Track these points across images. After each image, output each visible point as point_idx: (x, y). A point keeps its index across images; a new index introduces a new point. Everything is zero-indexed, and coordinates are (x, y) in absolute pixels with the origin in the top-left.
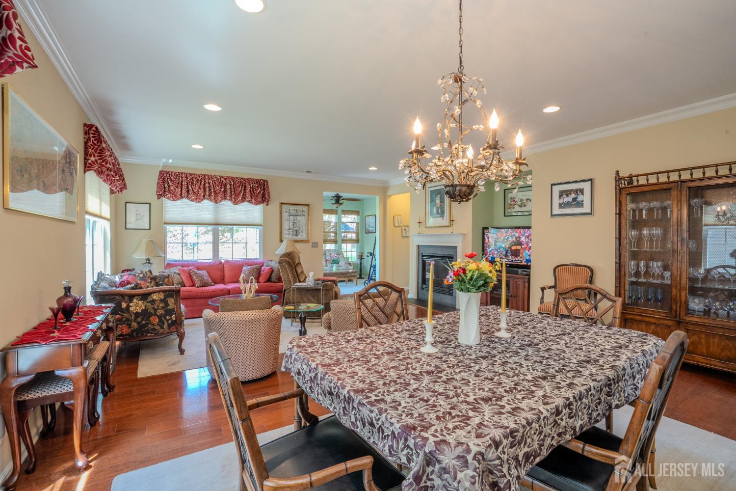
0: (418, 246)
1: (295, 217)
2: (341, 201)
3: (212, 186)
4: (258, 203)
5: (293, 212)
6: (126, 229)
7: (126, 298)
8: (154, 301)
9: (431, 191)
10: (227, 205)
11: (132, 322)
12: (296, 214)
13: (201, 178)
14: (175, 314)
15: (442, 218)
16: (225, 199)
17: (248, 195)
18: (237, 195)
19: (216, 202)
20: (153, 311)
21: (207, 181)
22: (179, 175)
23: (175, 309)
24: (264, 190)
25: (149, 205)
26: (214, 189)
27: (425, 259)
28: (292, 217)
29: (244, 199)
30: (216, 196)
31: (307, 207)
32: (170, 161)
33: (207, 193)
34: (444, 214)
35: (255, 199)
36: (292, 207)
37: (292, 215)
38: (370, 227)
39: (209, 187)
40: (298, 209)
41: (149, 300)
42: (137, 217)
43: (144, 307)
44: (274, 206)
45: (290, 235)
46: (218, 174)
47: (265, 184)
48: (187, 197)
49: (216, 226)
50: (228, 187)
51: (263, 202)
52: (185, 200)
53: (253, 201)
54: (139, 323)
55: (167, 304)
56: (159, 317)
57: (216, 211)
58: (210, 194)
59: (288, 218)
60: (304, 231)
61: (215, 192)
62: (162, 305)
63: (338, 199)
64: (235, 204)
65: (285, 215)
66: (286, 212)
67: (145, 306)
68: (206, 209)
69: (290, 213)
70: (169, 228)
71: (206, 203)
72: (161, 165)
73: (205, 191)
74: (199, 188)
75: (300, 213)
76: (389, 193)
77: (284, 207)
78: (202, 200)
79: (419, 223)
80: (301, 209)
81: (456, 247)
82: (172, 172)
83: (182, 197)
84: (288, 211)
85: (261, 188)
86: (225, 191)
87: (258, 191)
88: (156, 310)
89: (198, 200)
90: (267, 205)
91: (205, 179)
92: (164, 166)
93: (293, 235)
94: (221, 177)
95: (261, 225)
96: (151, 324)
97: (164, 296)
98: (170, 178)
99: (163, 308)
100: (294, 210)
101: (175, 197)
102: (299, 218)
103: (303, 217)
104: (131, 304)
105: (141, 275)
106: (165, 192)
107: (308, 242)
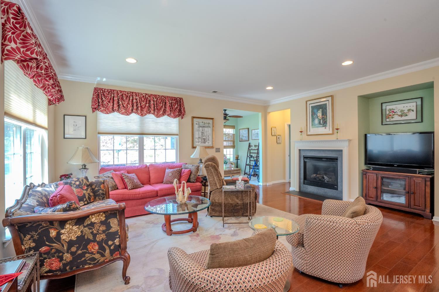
0: (300, 150)
1: (203, 128)
3: (139, 102)
4: (175, 117)
5: (201, 124)
6: (64, 138)
7: (56, 224)
8: (92, 224)
9: (312, 107)
10: (150, 118)
11: (64, 253)
12: (204, 126)
13: (129, 95)
14: (119, 237)
15: (324, 128)
16: (150, 113)
17: (168, 109)
18: (159, 110)
19: (142, 115)
20: (91, 237)
21: (134, 97)
22: (111, 91)
23: (119, 231)
24: (180, 106)
25: (85, 117)
26: (140, 104)
27: (306, 161)
28: (201, 128)
29: (164, 113)
30: (142, 110)
31: (211, 120)
32: (104, 80)
33: (135, 107)
34: (327, 124)
35: (174, 113)
36: (201, 120)
37: (201, 127)
38: (243, 137)
39: (137, 102)
40: (205, 122)
41: (85, 224)
42: (75, 127)
43: (79, 233)
44: (187, 119)
45: (200, 143)
47: (181, 101)
48: (118, 111)
49: (141, 136)
50: (152, 102)
51: (179, 115)
52: (116, 114)
53: (172, 115)
54: (72, 254)
55: (109, 227)
56: (100, 243)
57: (142, 124)
58: (137, 109)
59: (198, 129)
60: (210, 139)
61: (141, 107)
62: (103, 228)
63: (226, 116)
64: (157, 117)
65: (196, 127)
66: (197, 124)
67: (82, 232)
68: (133, 121)
69: (199, 125)
70: (103, 138)
71: (134, 117)
72: (96, 83)
73: (133, 106)
74: (128, 103)
75: (207, 125)
76: (269, 111)
77: (195, 120)
78: (130, 113)
79: (301, 132)
80: (208, 122)
81: (341, 151)
82: (105, 89)
83: (113, 111)
85: (178, 104)
86: (149, 106)
87: (176, 107)
88: (95, 235)
89: (127, 113)
90: (183, 118)
91: (133, 96)
92: (98, 84)
93: (202, 143)
94: (146, 95)
95: (177, 135)
96: (89, 253)
97: (105, 217)
98: (104, 95)
99: (104, 232)
100: (203, 122)
101: (108, 111)
102: (206, 129)
103: (209, 128)
104: (63, 231)
105: (78, 183)
106: (99, 106)
107: (213, 148)
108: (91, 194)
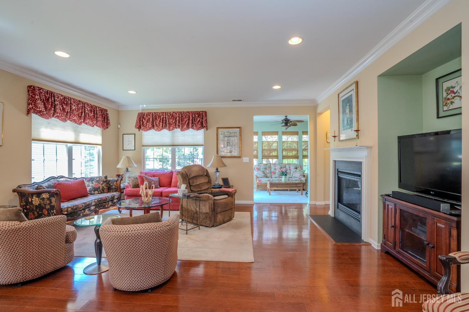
0: (335, 161)
1: (229, 138)
3: (167, 119)
4: (198, 129)
5: (227, 134)
6: (123, 150)
8: (43, 199)
9: (342, 101)
10: (178, 131)
11: (34, 212)
12: (230, 135)
13: (161, 115)
14: (55, 209)
15: (351, 129)
16: (176, 128)
17: (191, 123)
18: (183, 125)
20: (44, 206)
21: (164, 116)
22: (149, 114)
23: (55, 206)
24: (202, 119)
25: (134, 135)
26: (169, 121)
27: (340, 176)
28: (226, 138)
29: (188, 127)
30: (170, 126)
31: (238, 129)
32: (145, 106)
33: (164, 125)
34: (352, 124)
35: (196, 126)
36: (226, 130)
37: (226, 137)
39: (166, 120)
40: (231, 131)
41: (41, 198)
42: (129, 142)
43: (39, 202)
44: (212, 131)
45: (225, 152)
46: (171, 111)
47: (204, 114)
48: (153, 128)
49: (173, 147)
50: (178, 118)
51: (202, 127)
52: (154, 131)
54: (38, 213)
55: (51, 202)
56: (48, 210)
57: (173, 137)
59: (223, 139)
60: (236, 148)
61: (169, 124)
62: (48, 202)
63: (287, 122)
64: (181, 131)
65: (221, 137)
66: (222, 134)
67: (40, 202)
68: (165, 135)
69: (224, 135)
70: (148, 149)
71: (165, 131)
72: (141, 109)
74: (160, 121)
75: (233, 134)
76: (318, 112)
77: (220, 130)
78: (161, 130)
79: (335, 137)
80: (234, 131)
82: (145, 113)
83: (150, 128)
84: (223, 133)
85: (200, 118)
86: (176, 122)
87: (198, 120)
88: (45, 205)
90: (207, 129)
91: (163, 115)
92: (143, 110)
93: (227, 152)
94: (174, 112)
95: (203, 145)
96: (43, 214)
97: (49, 196)
98: (144, 117)
99: (49, 204)
100: (228, 132)
101: (146, 129)
102: (232, 139)
103: (236, 137)
104: (33, 199)
106: (140, 126)
107: (239, 157)
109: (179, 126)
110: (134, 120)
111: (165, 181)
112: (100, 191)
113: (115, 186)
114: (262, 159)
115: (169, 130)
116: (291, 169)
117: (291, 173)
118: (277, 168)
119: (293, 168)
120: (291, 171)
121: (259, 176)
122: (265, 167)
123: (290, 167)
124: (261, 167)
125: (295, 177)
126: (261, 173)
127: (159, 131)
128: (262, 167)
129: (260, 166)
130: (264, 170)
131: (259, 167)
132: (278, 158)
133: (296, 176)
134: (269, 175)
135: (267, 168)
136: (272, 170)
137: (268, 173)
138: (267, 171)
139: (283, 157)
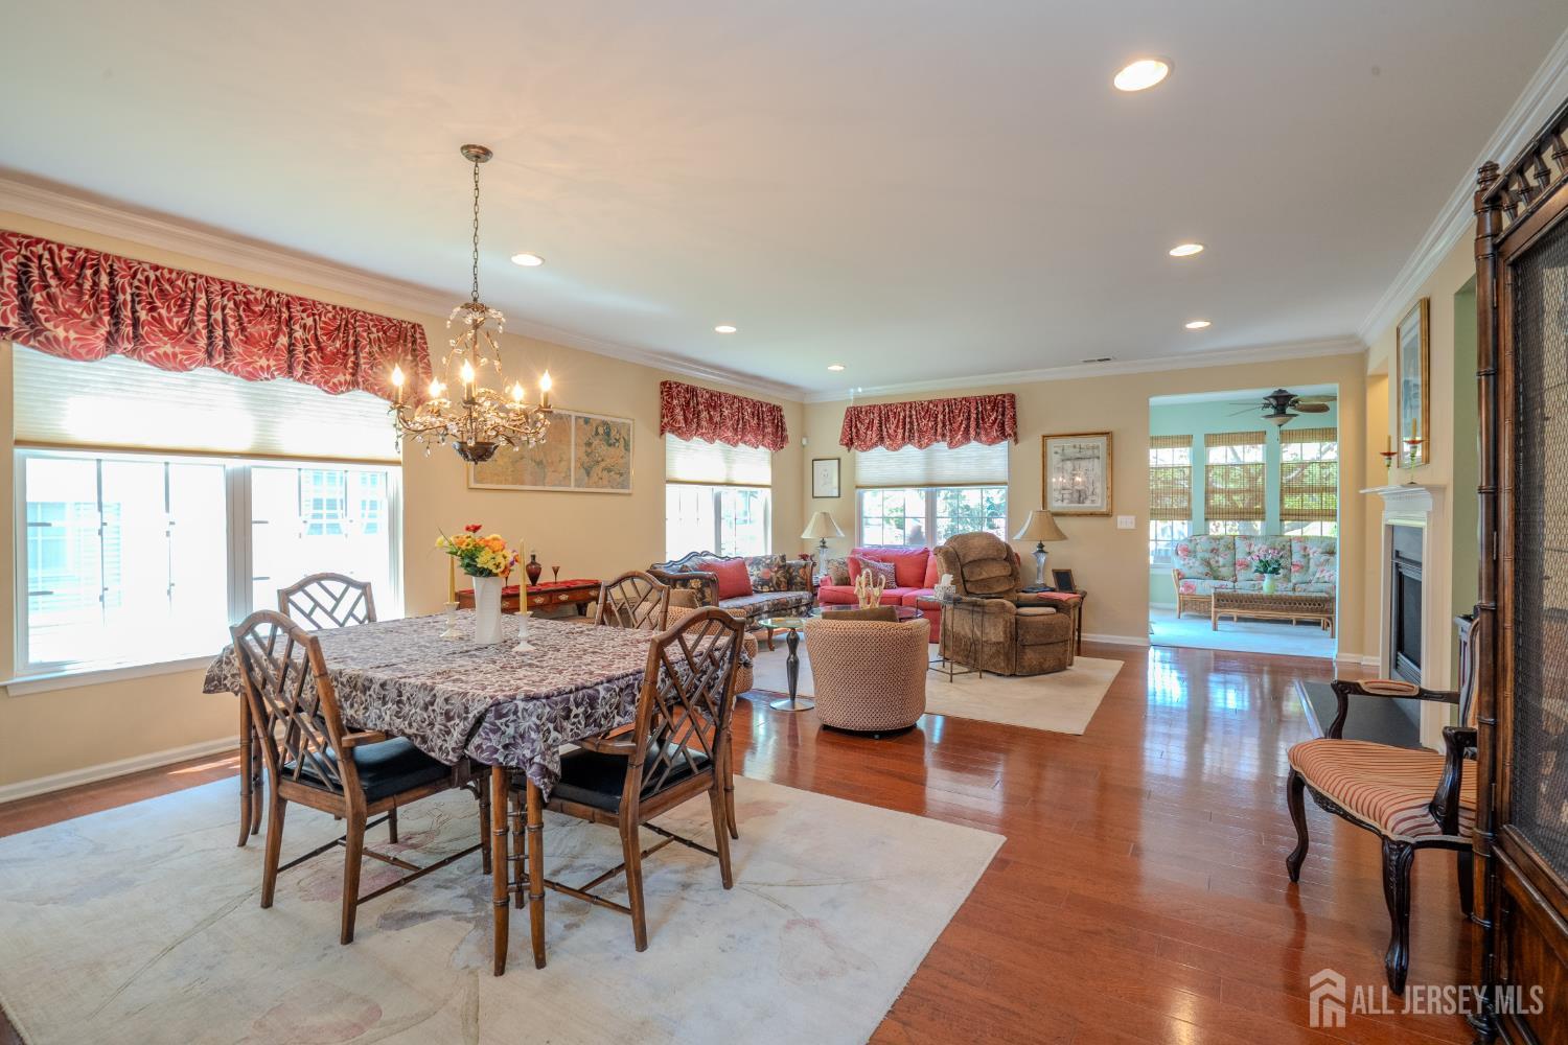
0: (1393, 526)
1: (1077, 462)
2: (1289, 410)
3: (915, 420)
4: (993, 442)
5: (1070, 452)
6: (813, 497)
10: (941, 446)
12: (1078, 455)
13: (899, 409)
16: (937, 440)
17: (974, 428)
21: (908, 413)
22: (870, 409)
24: (1003, 415)
25: (837, 461)
26: (919, 425)
28: (1069, 463)
29: (966, 438)
30: (921, 437)
31: (1104, 438)
32: (861, 390)
33: (909, 433)
35: (987, 434)
36: (1068, 443)
37: (1068, 459)
39: (911, 423)
40: (1083, 445)
42: (826, 479)
44: (1030, 445)
45: (1066, 501)
46: (925, 398)
47: (1008, 400)
48: (883, 444)
49: (930, 489)
50: (940, 417)
51: (1003, 435)
52: (879, 450)
53: (984, 438)
57: (929, 462)
58: (912, 436)
59: (1060, 465)
60: (1097, 491)
61: (920, 431)
63: (1282, 403)
64: (953, 448)
65: (1054, 459)
66: (1056, 453)
68: (909, 460)
69: (1063, 454)
70: (868, 495)
71: (910, 450)
72: (848, 399)
73: (904, 428)
74: (897, 427)
75: (1089, 453)
76: (1369, 370)
77: (1050, 442)
78: (900, 447)
80: (1091, 445)
81: (1417, 531)
82: (862, 408)
83: (875, 444)
84: (1060, 451)
85: (997, 411)
86: (935, 427)
87: (993, 418)
89: (897, 446)
90: (1016, 441)
91: (905, 411)
92: (856, 399)
93: (1071, 502)
94: (930, 402)
95: (1005, 484)
97: (701, 584)
98: (859, 417)
100: (1075, 447)
101: (866, 446)
102: (1085, 464)
103: (1096, 460)
105: (768, 561)
106: (851, 440)
107: (1107, 515)
108: (782, 579)
109: (944, 435)
110: (836, 425)
111: (909, 572)
112: (773, 586)
113: (802, 578)
114: (1206, 519)
115: (920, 447)
116: (1311, 556)
117: (1308, 567)
118: (1256, 549)
119: (1320, 550)
120: (1312, 561)
121: (1186, 571)
122: (1214, 545)
123: (1305, 549)
124: (1198, 547)
125: (1321, 580)
126: (1197, 564)
127: (895, 450)
128: (1203, 545)
129: (1193, 543)
130: (1207, 555)
131: (1191, 547)
132: (1263, 519)
133: (1326, 579)
134: (1225, 571)
135: (1221, 549)
136: (1240, 556)
137: (1224, 566)
138: (1221, 559)
139: (1282, 514)
